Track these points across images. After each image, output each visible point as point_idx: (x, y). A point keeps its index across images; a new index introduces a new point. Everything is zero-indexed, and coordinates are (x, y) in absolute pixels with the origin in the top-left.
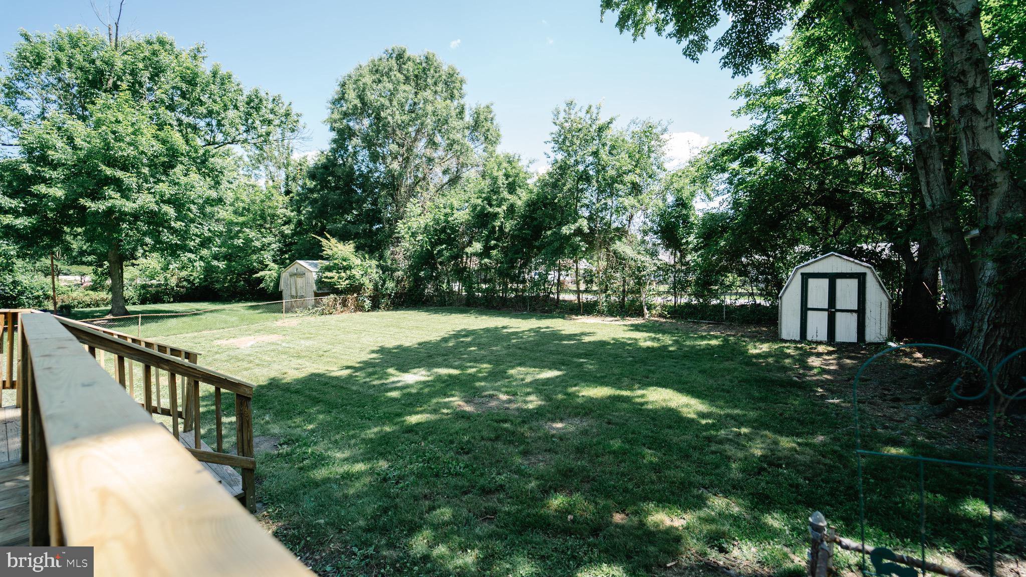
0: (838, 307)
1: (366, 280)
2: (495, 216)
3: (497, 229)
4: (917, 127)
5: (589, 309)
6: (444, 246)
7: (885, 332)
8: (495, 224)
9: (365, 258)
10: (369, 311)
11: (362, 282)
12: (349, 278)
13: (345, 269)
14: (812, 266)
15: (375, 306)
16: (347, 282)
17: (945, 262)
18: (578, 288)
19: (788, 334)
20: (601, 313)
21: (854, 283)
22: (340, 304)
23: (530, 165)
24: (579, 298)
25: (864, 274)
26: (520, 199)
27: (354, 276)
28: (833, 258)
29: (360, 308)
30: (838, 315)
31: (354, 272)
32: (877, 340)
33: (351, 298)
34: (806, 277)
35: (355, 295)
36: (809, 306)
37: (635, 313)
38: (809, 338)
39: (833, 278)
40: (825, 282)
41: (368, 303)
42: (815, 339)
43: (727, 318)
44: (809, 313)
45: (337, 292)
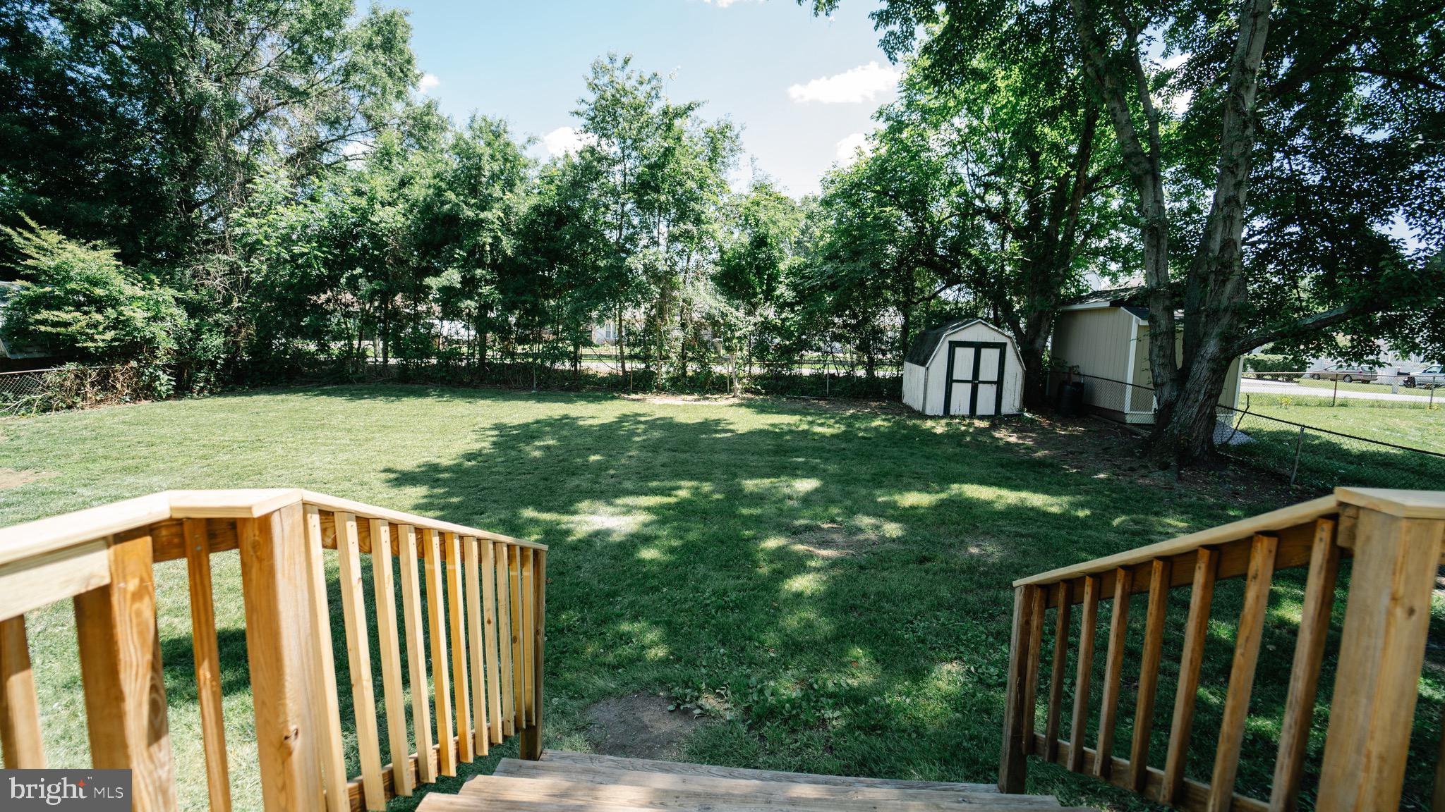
0: (980, 379)
1: (158, 331)
2: (478, 224)
3: (488, 248)
4: (1156, 205)
5: (642, 383)
6: (359, 270)
7: (1017, 403)
8: (481, 240)
9: (150, 282)
10: (168, 397)
11: (148, 335)
12: (116, 324)
13: (100, 304)
14: (959, 333)
15: (182, 389)
16: (110, 335)
17: (1160, 338)
18: (622, 352)
19: (932, 409)
20: (661, 390)
21: (995, 353)
22: (93, 384)
23: (528, 146)
24: (623, 366)
25: (1005, 344)
26: (522, 204)
27: (127, 322)
28: (980, 325)
29: (145, 391)
30: (980, 386)
31: (127, 311)
32: (1010, 412)
33: (121, 373)
34: (953, 345)
35: (134, 364)
36: (954, 378)
37: (714, 388)
38: (952, 413)
39: (978, 347)
40: (972, 351)
41: (165, 381)
42: (957, 413)
43: (830, 392)
44: (954, 385)
45: (84, 357)
